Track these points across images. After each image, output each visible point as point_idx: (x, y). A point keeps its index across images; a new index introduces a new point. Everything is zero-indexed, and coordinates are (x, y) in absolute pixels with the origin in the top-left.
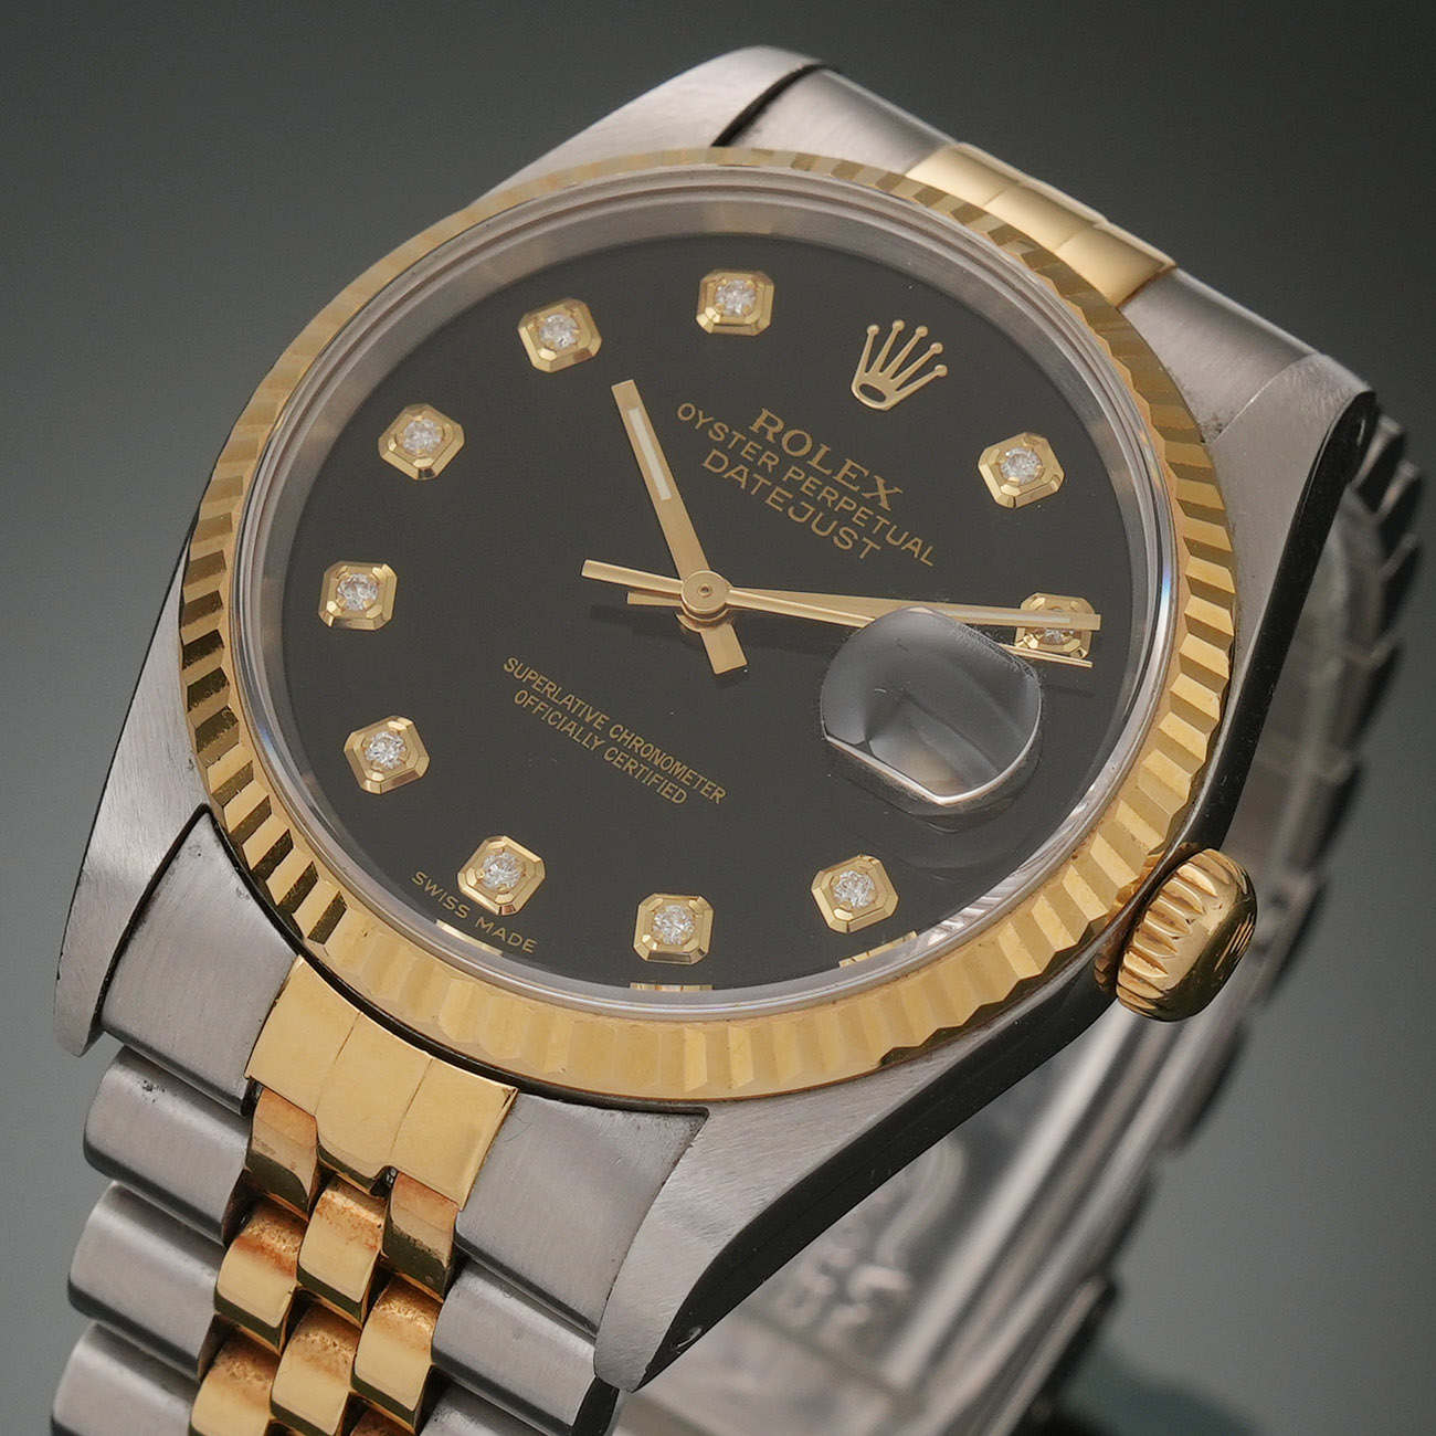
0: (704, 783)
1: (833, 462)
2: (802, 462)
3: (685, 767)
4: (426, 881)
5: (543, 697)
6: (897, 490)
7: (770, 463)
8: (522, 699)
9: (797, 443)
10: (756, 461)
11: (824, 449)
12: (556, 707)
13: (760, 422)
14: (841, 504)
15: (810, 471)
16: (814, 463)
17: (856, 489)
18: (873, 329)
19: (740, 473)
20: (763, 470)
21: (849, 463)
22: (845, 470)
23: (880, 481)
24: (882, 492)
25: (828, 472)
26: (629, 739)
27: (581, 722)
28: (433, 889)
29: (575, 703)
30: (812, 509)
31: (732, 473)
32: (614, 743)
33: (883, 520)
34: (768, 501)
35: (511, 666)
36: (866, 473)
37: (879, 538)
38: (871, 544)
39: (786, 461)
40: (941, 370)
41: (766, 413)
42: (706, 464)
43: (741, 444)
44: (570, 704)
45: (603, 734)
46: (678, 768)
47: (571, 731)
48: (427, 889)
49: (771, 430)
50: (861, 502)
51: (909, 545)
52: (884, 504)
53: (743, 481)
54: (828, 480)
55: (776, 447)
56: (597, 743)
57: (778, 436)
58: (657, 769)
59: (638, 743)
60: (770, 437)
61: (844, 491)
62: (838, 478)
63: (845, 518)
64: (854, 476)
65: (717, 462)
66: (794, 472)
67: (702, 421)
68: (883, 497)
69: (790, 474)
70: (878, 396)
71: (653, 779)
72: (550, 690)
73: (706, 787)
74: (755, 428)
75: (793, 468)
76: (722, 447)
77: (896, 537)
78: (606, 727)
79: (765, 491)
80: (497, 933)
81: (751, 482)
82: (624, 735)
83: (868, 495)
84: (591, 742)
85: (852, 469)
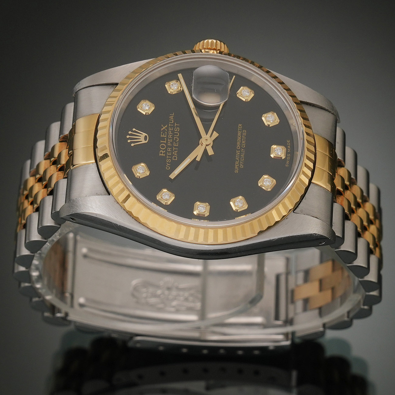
0: (239, 129)
1: (163, 139)
2: (166, 144)
3: (238, 133)
4: (287, 164)
5: (239, 163)
6: (162, 126)
7: (170, 149)
8: (242, 166)
9: (163, 147)
10: (171, 151)
11: (161, 141)
12: (240, 160)
13: (162, 155)
14: (171, 133)
15: (167, 142)
16: (165, 142)
17: (166, 132)
18: (132, 145)
19: (175, 153)
20: (172, 150)
21: (161, 136)
22: (164, 136)
23: (162, 129)
24: (164, 128)
25: (166, 139)
26: (238, 145)
27: (240, 155)
28: (288, 162)
29: (237, 157)
30: (175, 138)
31: (176, 154)
32: (241, 147)
33: (170, 125)
34: (178, 146)
35: (236, 171)
36: (162, 132)
37: (174, 124)
38: (176, 125)
39: (168, 146)
40: (134, 129)
41: (160, 155)
42: (176, 159)
43: (169, 156)
44: (238, 158)
45: (240, 150)
46: (239, 134)
47: (243, 155)
48: (288, 163)
49: (163, 152)
50: (168, 130)
51: (172, 118)
52: (166, 126)
53: (176, 152)
54: (167, 138)
55: (166, 150)
56: (243, 150)
57: (163, 150)
58: (242, 138)
59: (238, 143)
60: (164, 152)
61: (168, 134)
62: (166, 136)
63: (173, 132)
64: (164, 134)
65: (175, 158)
66: (169, 144)
67: (168, 164)
68: (165, 127)
69: (170, 145)
70: (146, 137)
71: (244, 137)
72: (237, 163)
73: (240, 128)
74: (164, 155)
75: (168, 145)
76: (171, 159)
77: (172, 121)
78: (238, 150)
79: (175, 147)
80: (289, 148)
81: (175, 150)
82: (238, 146)
83: (166, 130)
84: (243, 151)
85: (163, 135)
